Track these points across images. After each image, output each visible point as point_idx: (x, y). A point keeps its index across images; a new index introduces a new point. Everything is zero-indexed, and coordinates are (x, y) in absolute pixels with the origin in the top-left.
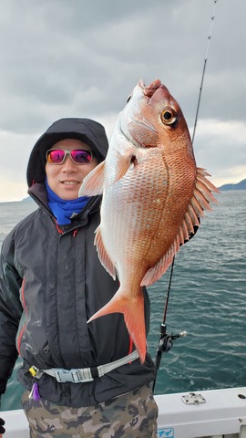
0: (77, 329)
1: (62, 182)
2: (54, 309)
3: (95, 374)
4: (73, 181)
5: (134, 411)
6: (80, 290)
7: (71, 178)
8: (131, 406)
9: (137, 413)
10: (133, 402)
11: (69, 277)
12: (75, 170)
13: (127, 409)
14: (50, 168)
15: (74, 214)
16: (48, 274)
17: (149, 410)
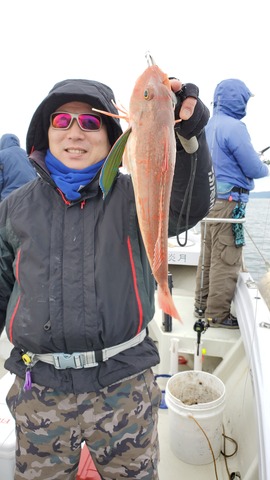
0: (84, 306)
1: (66, 150)
2: (59, 282)
3: (99, 358)
4: (79, 149)
5: (138, 397)
6: (89, 263)
7: (77, 146)
8: (136, 393)
9: (141, 399)
10: (137, 388)
11: (77, 249)
12: (82, 137)
13: (130, 396)
14: (54, 134)
15: (81, 187)
16: (53, 245)
17: (153, 397)
